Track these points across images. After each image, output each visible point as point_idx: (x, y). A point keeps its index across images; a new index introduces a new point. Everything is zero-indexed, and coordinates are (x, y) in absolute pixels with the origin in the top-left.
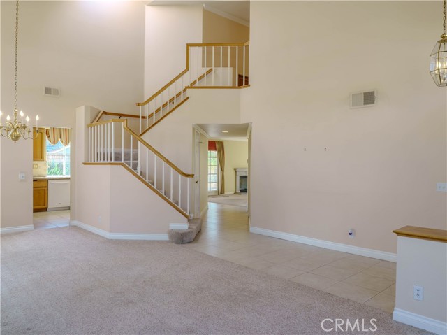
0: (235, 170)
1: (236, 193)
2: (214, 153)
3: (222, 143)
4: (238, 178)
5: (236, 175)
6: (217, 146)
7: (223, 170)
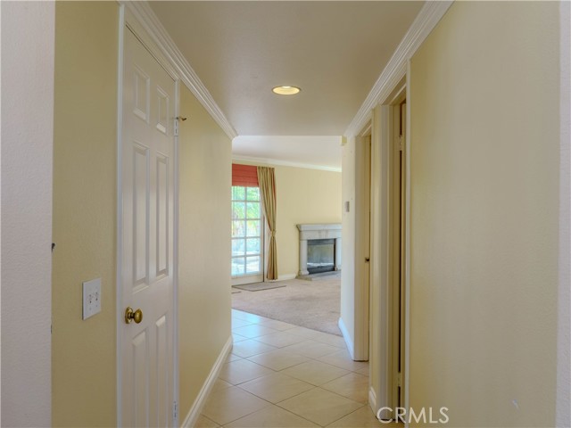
0: (298, 227)
1: (299, 276)
2: (255, 193)
3: (272, 170)
4: (304, 244)
5: (300, 239)
6: (261, 177)
7: (272, 229)
